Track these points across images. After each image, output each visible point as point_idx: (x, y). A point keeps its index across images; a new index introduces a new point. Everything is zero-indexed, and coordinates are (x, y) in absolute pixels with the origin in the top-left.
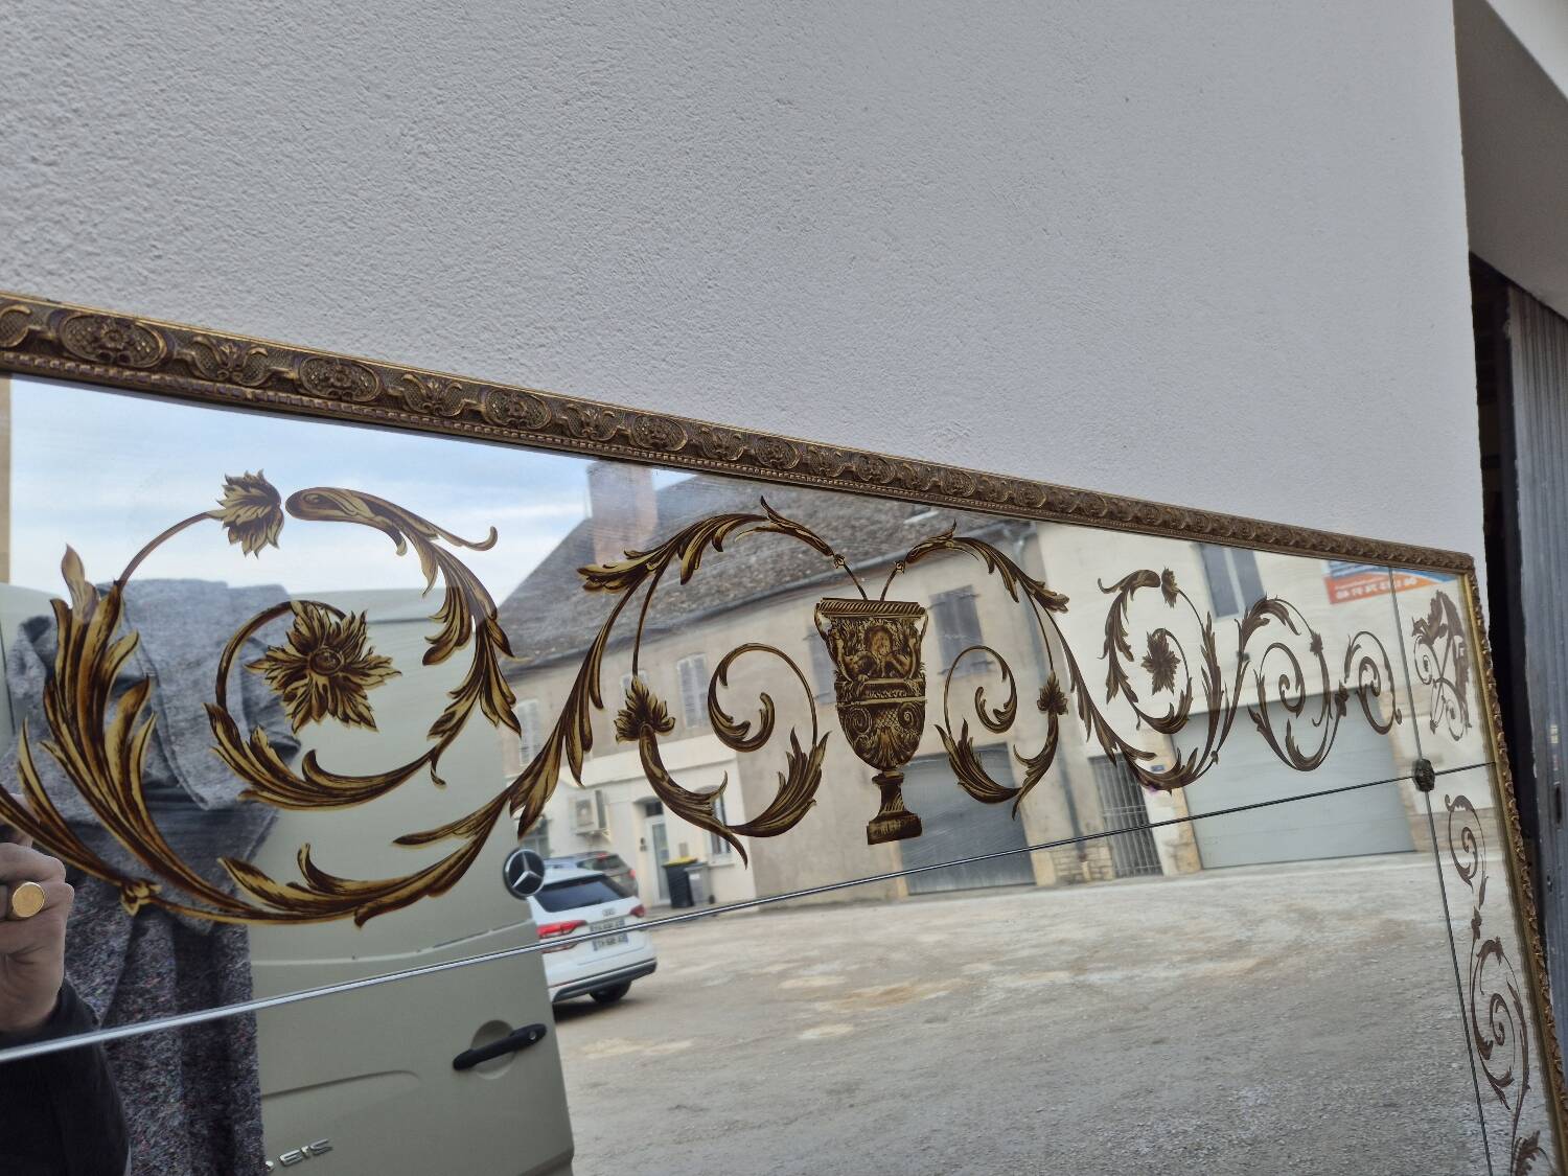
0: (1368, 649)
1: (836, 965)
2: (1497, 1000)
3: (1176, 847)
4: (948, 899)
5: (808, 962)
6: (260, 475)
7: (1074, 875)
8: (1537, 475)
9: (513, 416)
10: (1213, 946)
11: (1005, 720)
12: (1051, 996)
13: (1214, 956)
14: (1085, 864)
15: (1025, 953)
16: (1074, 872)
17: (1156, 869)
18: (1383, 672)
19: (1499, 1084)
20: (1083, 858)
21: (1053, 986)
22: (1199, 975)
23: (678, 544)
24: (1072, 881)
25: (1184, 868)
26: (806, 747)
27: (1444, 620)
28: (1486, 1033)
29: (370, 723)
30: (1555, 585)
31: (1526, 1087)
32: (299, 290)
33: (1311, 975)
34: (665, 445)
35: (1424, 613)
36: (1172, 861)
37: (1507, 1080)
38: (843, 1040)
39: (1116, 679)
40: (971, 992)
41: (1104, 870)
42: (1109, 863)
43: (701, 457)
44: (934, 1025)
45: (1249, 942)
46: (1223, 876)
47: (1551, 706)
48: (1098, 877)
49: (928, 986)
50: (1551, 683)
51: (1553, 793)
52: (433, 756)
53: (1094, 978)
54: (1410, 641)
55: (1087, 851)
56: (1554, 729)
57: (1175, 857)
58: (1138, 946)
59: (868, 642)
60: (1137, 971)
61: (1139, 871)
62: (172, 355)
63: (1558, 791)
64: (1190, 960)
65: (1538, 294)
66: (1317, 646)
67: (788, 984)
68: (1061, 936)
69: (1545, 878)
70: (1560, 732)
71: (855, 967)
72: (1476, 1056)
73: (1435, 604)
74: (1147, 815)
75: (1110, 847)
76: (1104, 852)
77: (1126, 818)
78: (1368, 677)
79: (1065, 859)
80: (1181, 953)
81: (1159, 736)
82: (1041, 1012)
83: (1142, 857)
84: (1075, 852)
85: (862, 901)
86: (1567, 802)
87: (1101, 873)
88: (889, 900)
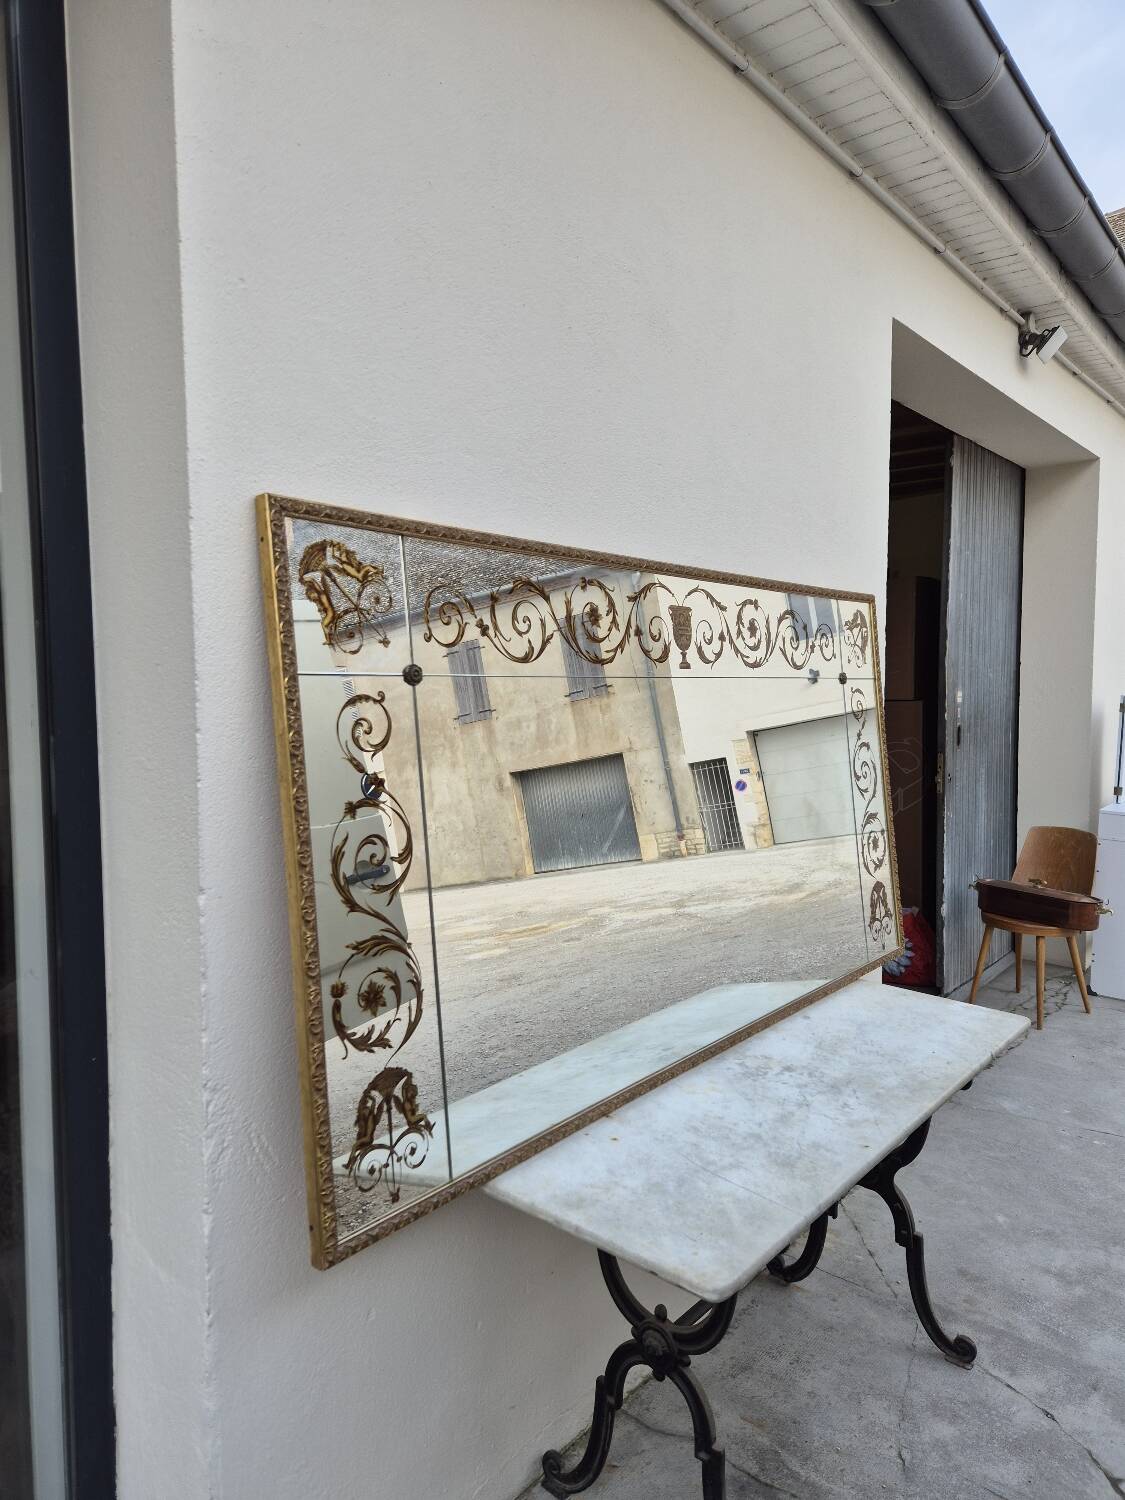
1: (485, 919)
2: (865, 763)
3: (755, 826)
4: (569, 874)
5: (462, 919)
7: (674, 852)
8: (963, 548)
10: (778, 887)
11: (710, 642)
12: (659, 922)
13: (776, 892)
14: (683, 843)
15: (637, 900)
16: (673, 849)
17: (740, 845)
19: (862, 791)
20: (681, 837)
21: (661, 916)
22: (766, 903)
24: (671, 856)
25: (761, 842)
27: (859, 622)
28: (859, 774)
30: (969, 612)
33: (843, 898)
35: (851, 618)
36: (752, 838)
37: (866, 791)
38: (502, 957)
39: (739, 633)
40: (597, 923)
41: (698, 846)
42: (703, 841)
44: (571, 943)
45: (804, 883)
46: (790, 848)
47: (960, 681)
48: (693, 852)
49: (561, 923)
50: (961, 668)
51: (956, 730)
52: (609, 635)
53: (692, 910)
55: (685, 832)
56: (960, 694)
57: (755, 835)
58: (722, 891)
59: (680, 617)
60: (723, 904)
61: (725, 847)
63: (959, 728)
64: (762, 896)
68: (664, 889)
69: (947, 775)
70: (964, 697)
71: (499, 918)
72: (854, 779)
73: (856, 615)
74: (735, 809)
75: (704, 829)
76: (699, 833)
77: (718, 812)
78: (824, 640)
79: (667, 839)
80: (753, 893)
81: (747, 745)
82: (651, 930)
83: (729, 836)
84: (675, 834)
85: (496, 880)
86: (965, 735)
87: (696, 849)
88: (518, 877)
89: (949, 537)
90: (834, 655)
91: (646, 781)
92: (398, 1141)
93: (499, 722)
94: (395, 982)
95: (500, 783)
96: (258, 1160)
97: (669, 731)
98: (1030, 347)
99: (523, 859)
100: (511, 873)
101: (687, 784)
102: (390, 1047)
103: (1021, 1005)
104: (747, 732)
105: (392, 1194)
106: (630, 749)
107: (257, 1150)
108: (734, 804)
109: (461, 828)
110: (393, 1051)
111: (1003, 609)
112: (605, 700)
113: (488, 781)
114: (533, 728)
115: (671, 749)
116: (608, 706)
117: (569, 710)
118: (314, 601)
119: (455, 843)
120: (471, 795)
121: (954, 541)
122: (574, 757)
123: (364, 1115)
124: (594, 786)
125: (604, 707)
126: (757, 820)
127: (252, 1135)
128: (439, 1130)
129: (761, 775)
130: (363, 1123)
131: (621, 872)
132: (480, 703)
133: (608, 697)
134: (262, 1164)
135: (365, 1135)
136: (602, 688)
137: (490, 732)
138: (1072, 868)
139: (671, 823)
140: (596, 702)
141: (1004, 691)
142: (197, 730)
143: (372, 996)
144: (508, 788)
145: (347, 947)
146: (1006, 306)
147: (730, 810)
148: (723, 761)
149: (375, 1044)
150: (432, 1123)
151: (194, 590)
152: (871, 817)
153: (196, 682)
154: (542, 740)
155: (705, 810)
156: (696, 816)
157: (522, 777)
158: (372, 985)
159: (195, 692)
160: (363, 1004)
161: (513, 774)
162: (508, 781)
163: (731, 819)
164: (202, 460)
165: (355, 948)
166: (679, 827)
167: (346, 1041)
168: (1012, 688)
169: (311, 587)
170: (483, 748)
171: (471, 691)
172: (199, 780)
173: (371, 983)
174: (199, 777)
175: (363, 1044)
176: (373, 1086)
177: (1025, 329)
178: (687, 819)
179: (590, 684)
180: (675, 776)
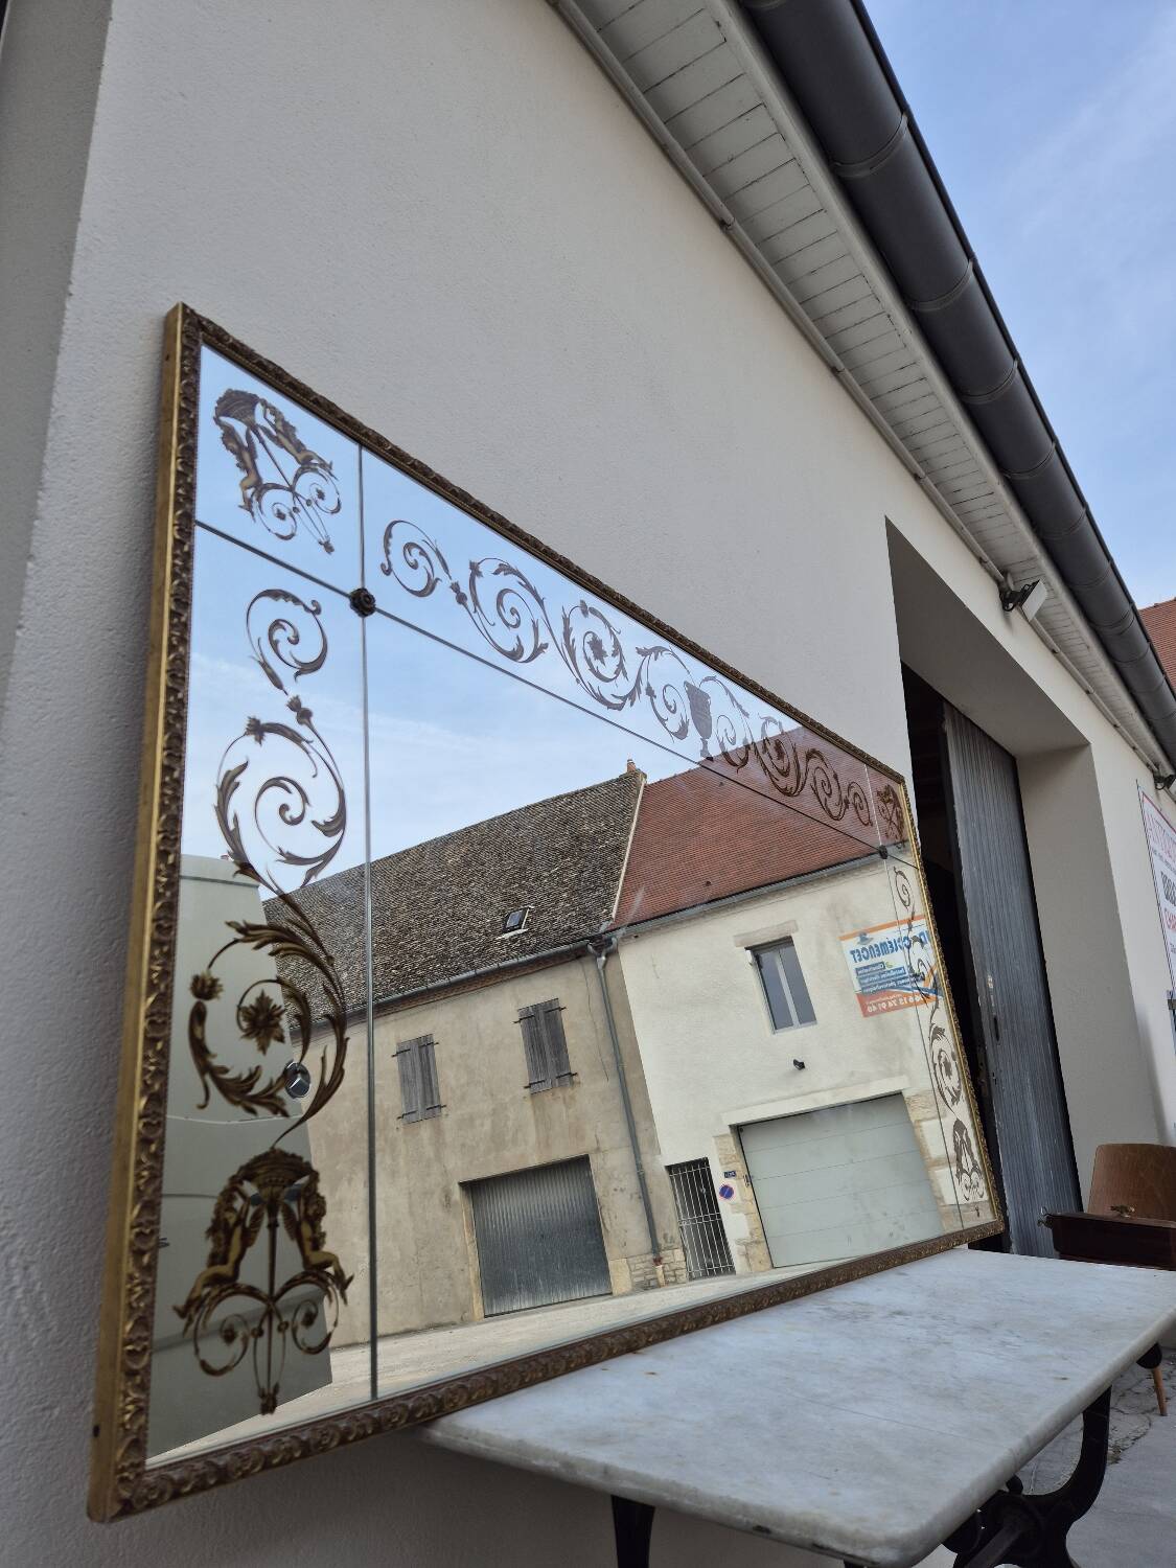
2: (921, 961)
3: (747, 1245)
7: (649, 1281)
8: (968, 819)
14: (660, 1268)
16: (648, 1277)
17: (728, 1272)
20: (658, 1261)
24: (647, 1287)
25: (756, 1266)
26: (684, 720)
27: (892, 798)
30: (984, 889)
35: (883, 790)
36: (744, 1259)
41: (677, 1273)
42: (683, 1265)
47: (988, 964)
48: (672, 1280)
50: (986, 950)
51: (992, 1021)
52: (615, 679)
55: (662, 1254)
56: (990, 979)
57: (746, 1255)
59: (697, 699)
61: (711, 1272)
63: (995, 1020)
65: (961, 709)
66: (836, 778)
69: (991, 1075)
70: (994, 981)
73: (887, 789)
74: (721, 1222)
75: (684, 1249)
76: (679, 1254)
77: (701, 1226)
78: (858, 800)
79: (642, 1263)
81: (730, 1142)
83: (715, 1258)
84: (650, 1257)
85: (437, 1327)
86: (1003, 1032)
87: (675, 1276)
88: (464, 1322)
89: (953, 803)
91: (615, 1190)
92: (284, 1290)
93: (449, 1120)
94: (301, 1007)
95: (447, 1196)
96: (16, 1315)
97: (641, 1125)
98: (1011, 605)
99: (471, 1298)
100: (455, 1317)
101: (664, 1193)
102: (285, 1114)
103: (1129, 1389)
104: (730, 1126)
105: (262, 1395)
106: (598, 1150)
107: (19, 1294)
108: (719, 1216)
109: (397, 1254)
110: (288, 1123)
111: (1017, 893)
112: (569, 1091)
113: (432, 1193)
114: (487, 1126)
115: (644, 1148)
116: (572, 1098)
117: (528, 1103)
118: (233, 451)
119: (389, 1277)
120: (411, 1213)
121: (958, 807)
122: (534, 1161)
123: (226, 1220)
124: (556, 1198)
125: (568, 1100)
126: (748, 1235)
127: (14, 1261)
128: (358, 1290)
129: (749, 1179)
130: (221, 1235)
131: (588, 1309)
132: (429, 1099)
133: (572, 1089)
134: (25, 1326)
135: (224, 1261)
136: (566, 1076)
137: (438, 1132)
138: (1159, 1195)
139: (646, 1245)
140: (559, 1093)
141: (1032, 991)
142: (31, 557)
143: (261, 1018)
144: (456, 1202)
145: (229, 924)
146: (986, 557)
147: (714, 1223)
148: (704, 1162)
149: (256, 1099)
150: (347, 1277)
151: (58, 379)
152: (937, 1033)
153: (40, 493)
154: (497, 1141)
155: (684, 1225)
156: (674, 1232)
157: (473, 1188)
158: (263, 1000)
159: (36, 505)
160: (245, 1025)
161: (463, 1185)
162: (457, 1194)
163: (718, 1238)
164: (99, 240)
165: (241, 930)
166: (656, 1248)
167: (208, 1078)
168: (1041, 990)
169: (229, 436)
170: (429, 1152)
171: (419, 1085)
172: (20, 627)
173: (263, 994)
174: (21, 622)
175: (239, 1091)
176: (248, 1172)
177: (1004, 586)
178: (665, 1236)
179: (552, 1073)
180: (651, 1181)
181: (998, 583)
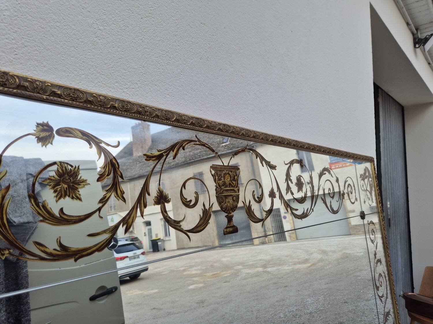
0: (349, 182)
1: (199, 267)
2: (380, 275)
3: (290, 234)
4: (230, 248)
5: (191, 267)
6: (47, 122)
7: (264, 242)
9: (125, 108)
10: (300, 260)
11: (259, 201)
12: (257, 275)
13: (300, 263)
14: (267, 239)
15: (251, 263)
16: (264, 241)
17: (285, 240)
18: (353, 188)
19: (381, 297)
21: (258, 272)
22: (296, 268)
23: (172, 148)
24: (263, 243)
25: (292, 239)
26: (207, 207)
27: (367, 174)
28: (378, 284)
29: (80, 199)
31: (387, 298)
32: (60, 67)
33: (325, 268)
34: (169, 119)
35: (362, 172)
36: (289, 238)
38: (201, 288)
39: (288, 188)
40: (236, 274)
42: (273, 238)
43: (179, 123)
44: (226, 284)
45: (309, 259)
46: (303, 241)
47: (388, 197)
48: (270, 242)
49: (225, 272)
52: (99, 209)
53: (269, 269)
54: (359, 179)
56: (389, 203)
57: (290, 236)
58: (280, 261)
59: (224, 177)
60: (280, 267)
61: (280, 240)
62: (21, 84)
63: (389, 219)
64: (294, 264)
65: (386, 91)
66: (337, 181)
67: (185, 273)
68: (260, 258)
71: (204, 268)
72: (375, 289)
73: (365, 170)
74: (283, 225)
75: (273, 232)
76: (271, 233)
77: (277, 226)
78: (349, 189)
79: (261, 235)
80: (292, 262)
82: (255, 279)
83: (282, 236)
86: (392, 222)
87: (271, 241)
90: (356, 199)
98: (418, 46)
99: (215, 240)
108: (283, 223)
129: (291, 214)
139: (262, 230)
146: (410, 22)
147: (281, 225)
148: (279, 209)
155: (273, 225)
156: (270, 227)
157: (215, 213)
163: (282, 229)
168: (405, 198)
177: (416, 36)
181: (413, 34)
